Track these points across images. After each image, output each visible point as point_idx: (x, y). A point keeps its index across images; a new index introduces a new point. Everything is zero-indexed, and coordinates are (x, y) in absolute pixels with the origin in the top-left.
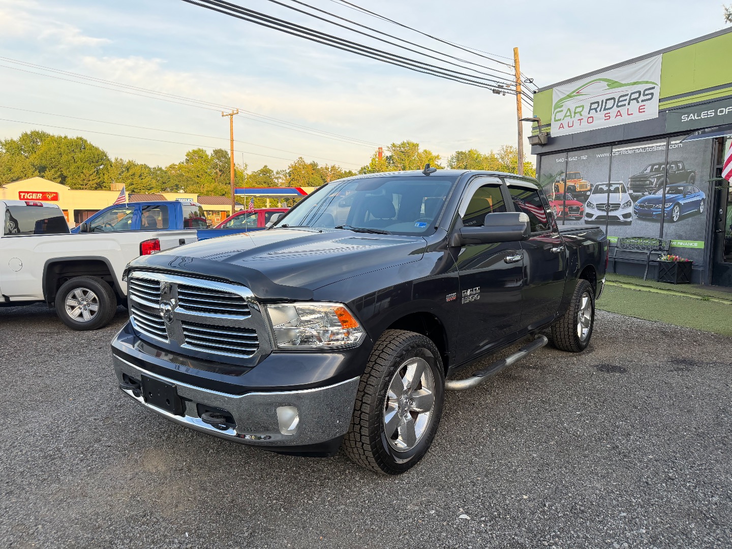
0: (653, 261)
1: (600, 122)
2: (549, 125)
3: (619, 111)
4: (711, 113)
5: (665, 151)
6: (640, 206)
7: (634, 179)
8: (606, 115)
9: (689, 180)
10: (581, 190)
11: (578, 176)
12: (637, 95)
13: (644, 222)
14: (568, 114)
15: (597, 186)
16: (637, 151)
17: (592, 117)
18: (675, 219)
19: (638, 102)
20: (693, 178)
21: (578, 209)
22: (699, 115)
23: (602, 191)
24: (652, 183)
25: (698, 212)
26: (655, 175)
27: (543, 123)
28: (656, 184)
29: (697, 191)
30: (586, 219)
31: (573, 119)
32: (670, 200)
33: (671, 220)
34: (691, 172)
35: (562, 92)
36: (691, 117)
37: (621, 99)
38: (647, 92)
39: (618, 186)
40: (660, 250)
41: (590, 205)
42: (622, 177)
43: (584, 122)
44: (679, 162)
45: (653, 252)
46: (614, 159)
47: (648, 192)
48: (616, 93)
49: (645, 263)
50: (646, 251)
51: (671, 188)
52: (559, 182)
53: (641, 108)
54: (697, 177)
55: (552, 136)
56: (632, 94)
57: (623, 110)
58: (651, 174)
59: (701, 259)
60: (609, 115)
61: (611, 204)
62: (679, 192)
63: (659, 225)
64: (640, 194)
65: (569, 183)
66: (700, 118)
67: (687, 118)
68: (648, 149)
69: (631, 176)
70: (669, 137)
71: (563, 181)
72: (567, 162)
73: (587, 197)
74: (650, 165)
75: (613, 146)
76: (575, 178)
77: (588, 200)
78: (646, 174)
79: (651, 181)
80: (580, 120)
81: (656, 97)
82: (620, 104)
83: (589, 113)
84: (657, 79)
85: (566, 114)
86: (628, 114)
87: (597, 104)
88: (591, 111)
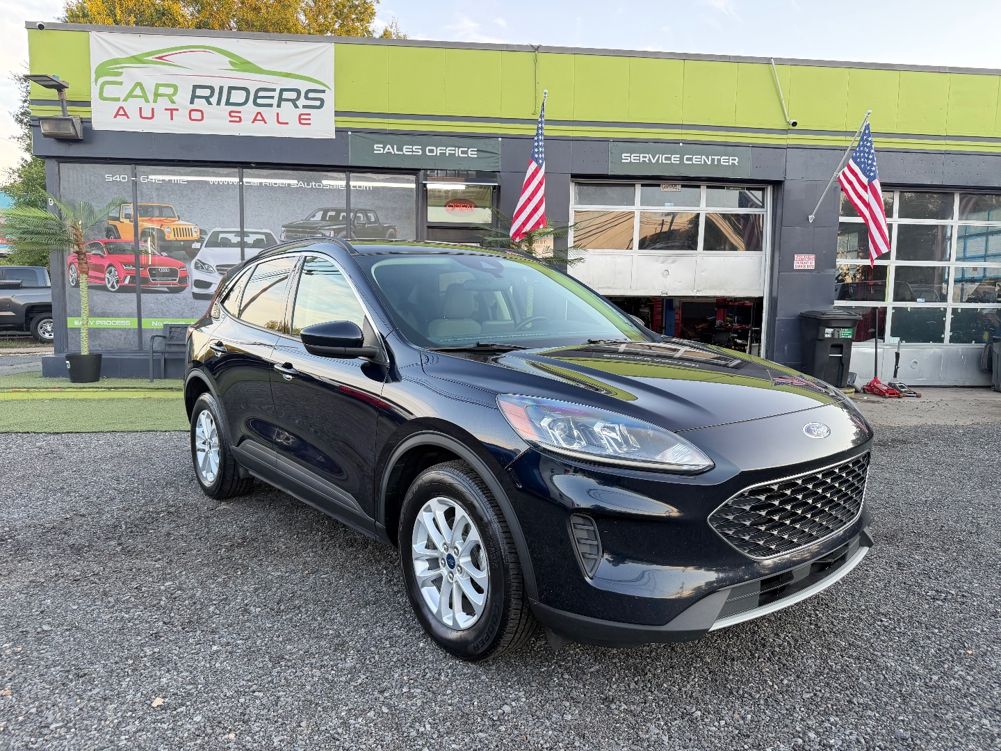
1: (216, 122)
2: (88, 104)
3: (258, 113)
4: (417, 150)
5: (344, 192)
7: (292, 228)
8: (233, 114)
10: (179, 238)
11: (165, 211)
14: (138, 92)
15: (216, 234)
16: (294, 185)
17: (201, 111)
21: (173, 273)
22: (400, 149)
23: (226, 244)
26: (329, 226)
27: (69, 94)
30: (196, 290)
31: (152, 105)
34: (389, 227)
35: (118, 48)
36: (389, 149)
37: (261, 94)
38: (311, 95)
39: (263, 237)
41: (201, 266)
42: (269, 223)
43: (181, 117)
44: (371, 211)
46: (249, 191)
52: (118, 219)
53: (302, 117)
54: (399, 236)
55: (96, 126)
56: (282, 90)
57: (269, 114)
58: (324, 223)
60: (236, 114)
65: (145, 224)
66: (402, 153)
67: (382, 149)
68: (314, 183)
69: (286, 223)
70: (351, 172)
71: (130, 218)
72: (135, 184)
73: (194, 253)
74: (320, 210)
75: (244, 170)
76: (161, 215)
77: (197, 258)
78: (316, 222)
79: (323, 234)
80: (172, 110)
81: (330, 106)
82: (259, 101)
83: (192, 102)
84: (328, 77)
85: (132, 91)
86: (279, 123)
87: (209, 91)
88: (196, 100)
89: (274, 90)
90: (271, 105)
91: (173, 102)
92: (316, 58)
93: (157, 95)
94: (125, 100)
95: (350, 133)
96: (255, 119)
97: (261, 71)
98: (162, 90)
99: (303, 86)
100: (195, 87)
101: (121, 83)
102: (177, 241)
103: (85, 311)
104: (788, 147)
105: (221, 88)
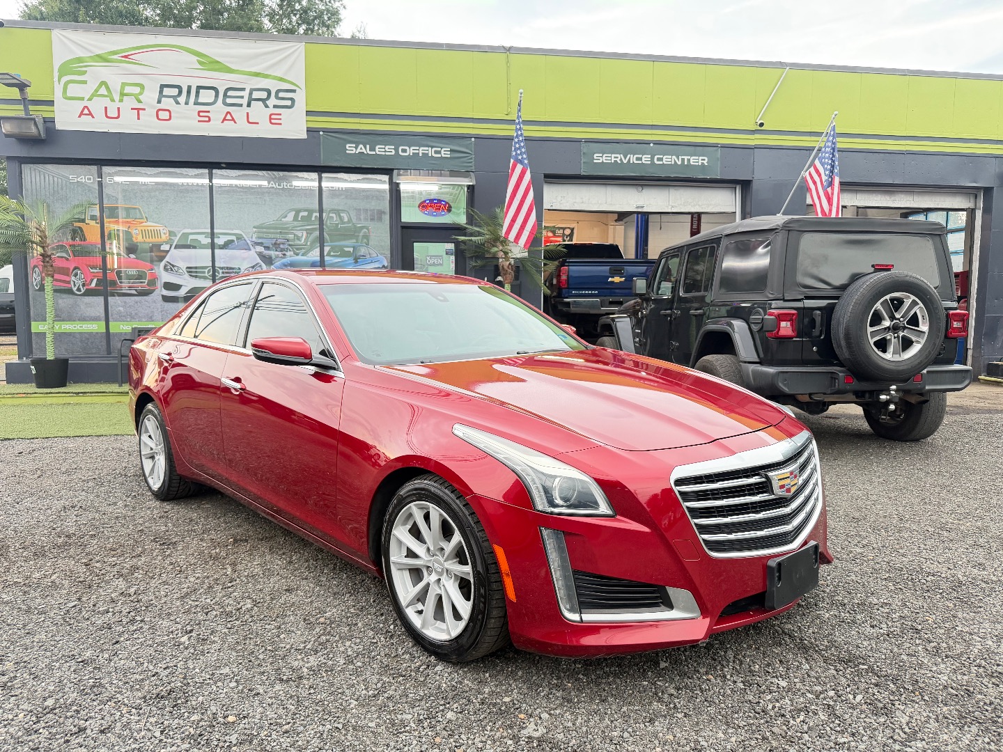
1: (185, 121)
2: (51, 103)
3: (228, 113)
4: (389, 150)
5: (317, 192)
7: (261, 229)
8: (201, 114)
9: (360, 238)
10: (147, 240)
11: (132, 212)
12: (264, 95)
14: (104, 91)
15: (185, 235)
17: (168, 110)
19: (267, 106)
20: (366, 237)
22: (372, 149)
23: (196, 245)
24: (299, 239)
26: (301, 226)
27: (31, 93)
28: (306, 241)
29: (374, 255)
30: (166, 293)
34: (363, 227)
35: (79, 45)
36: (361, 149)
37: (231, 94)
38: (281, 95)
39: (234, 238)
41: (170, 268)
42: (240, 224)
43: (148, 116)
44: (343, 211)
46: (218, 191)
47: (293, 251)
48: (222, 81)
51: (333, 249)
53: (273, 117)
54: (372, 236)
55: (59, 126)
56: (252, 90)
58: (296, 223)
60: (205, 114)
61: (220, 268)
62: (347, 254)
64: (279, 253)
65: (111, 226)
66: (374, 153)
67: (354, 149)
68: (285, 184)
69: (256, 224)
70: (322, 172)
71: (96, 220)
72: (101, 185)
73: (163, 255)
74: (292, 210)
75: (214, 170)
76: (128, 216)
77: (167, 259)
78: (286, 224)
79: (294, 234)
80: (138, 110)
81: (301, 106)
82: (229, 101)
83: (159, 102)
84: (298, 76)
85: (96, 91)
86: (248, 122)
87: (177, 90)
88: (163, 99)
89: (243, 89)
90: (241, 105)
91: (140, 101)
92: (286, 57)
93: (122, 94)
94: (90, 99)
95: (322, 133)
96: (225, 119)
97: (230, 71)
98: (128, 90)
99: (273, 86)
100: (162, 87)
101: (85, 82)
102: (145, 242)
103: (50, 314)
104: (756, 147)
105: (189, 88)
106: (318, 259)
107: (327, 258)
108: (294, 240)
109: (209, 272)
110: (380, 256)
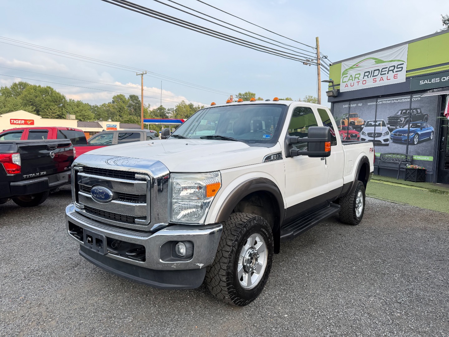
0: (402, 168)
1: (370, 84)
2: (339, 85)
3: (382, 77)
4: (438, 80)
5: (410, 102)
6: (395, 135)
7: (390, 118)
8: (374, 80)
9: (424, 118)
10: (358, 124)
11: (356, 115)
12: (393, 68)
13: (397, 144)
14: (351, 78)
15: (368, 122)
16: (393, 102)
17: (366, 81)
18: (416, 143)
19: (393, 72)
20: (427, 119)
21: (356, 136)
23: (371, 125)
25: (430, 139)
26: (403, 116)
27: (335, 83)
28: (404, 122)
29: (429, 126)
31: (354, 81)
32: (412, 132)
33: (413, 144)
34: (425, 115)
35: (347, 65)
36: (426, 82)
37: (383, 70)
38: (399, 67)
39: (381, 122)
40: (406, 161)
41: (363, 133)
42: (384, 117)
43: (360, 84)
44: (419, 108)
45: (402, 163)
46: (379, 106)
47: (399, 126)
48: (380, 66)
49: (398, 169)
50: (397, 162)
51: (413, 124)
52: (344, 119)
53: (395, 76)
54: (429, 118)
55: (341, 91)
56: (390, 67)
57: (384, 77)
58: (401, 115)
59: (431, 167)
60: (375, 79)
61: (377, 133)
62: (418, 127)
63: (405, 146)
64: (395, 127)
65: (351, 120)
66: (431, 82)
67: (423, 82)
68: (399, 100)
69: (389, 116)
70: (412, 94)
71: (347, 119)
72: (349, 107)
73: (362, 129)
74: (400, 110)
75: (378, 98)
76: (355, 117)
77: (362, 131)
78: (398, 115)
79: (401, 120)
80: (358, 82)
81: (405, 69)
82: (382, 73)
83: (363, 78)
84: (405, 59)
85: (349, 78)
86: (387, 80)
87: (368, 73)
88: (365, 77)
89: (387, 68)
90: (385, 74)
91: (359, 79)
92: (401, 52)
93: (355, 78)
94: (348, 82)
95: (411, 78)
96: (380, 80)
97: (384, 62)
98: (357, 76)
99: (395, 64)
100: (365, 72)
101: (347, 76)
105: (372, 71)
106: (407, 129)
107: (410, 128)
108: (400, 122)
109: (373, 135)
110: (431, 127)
